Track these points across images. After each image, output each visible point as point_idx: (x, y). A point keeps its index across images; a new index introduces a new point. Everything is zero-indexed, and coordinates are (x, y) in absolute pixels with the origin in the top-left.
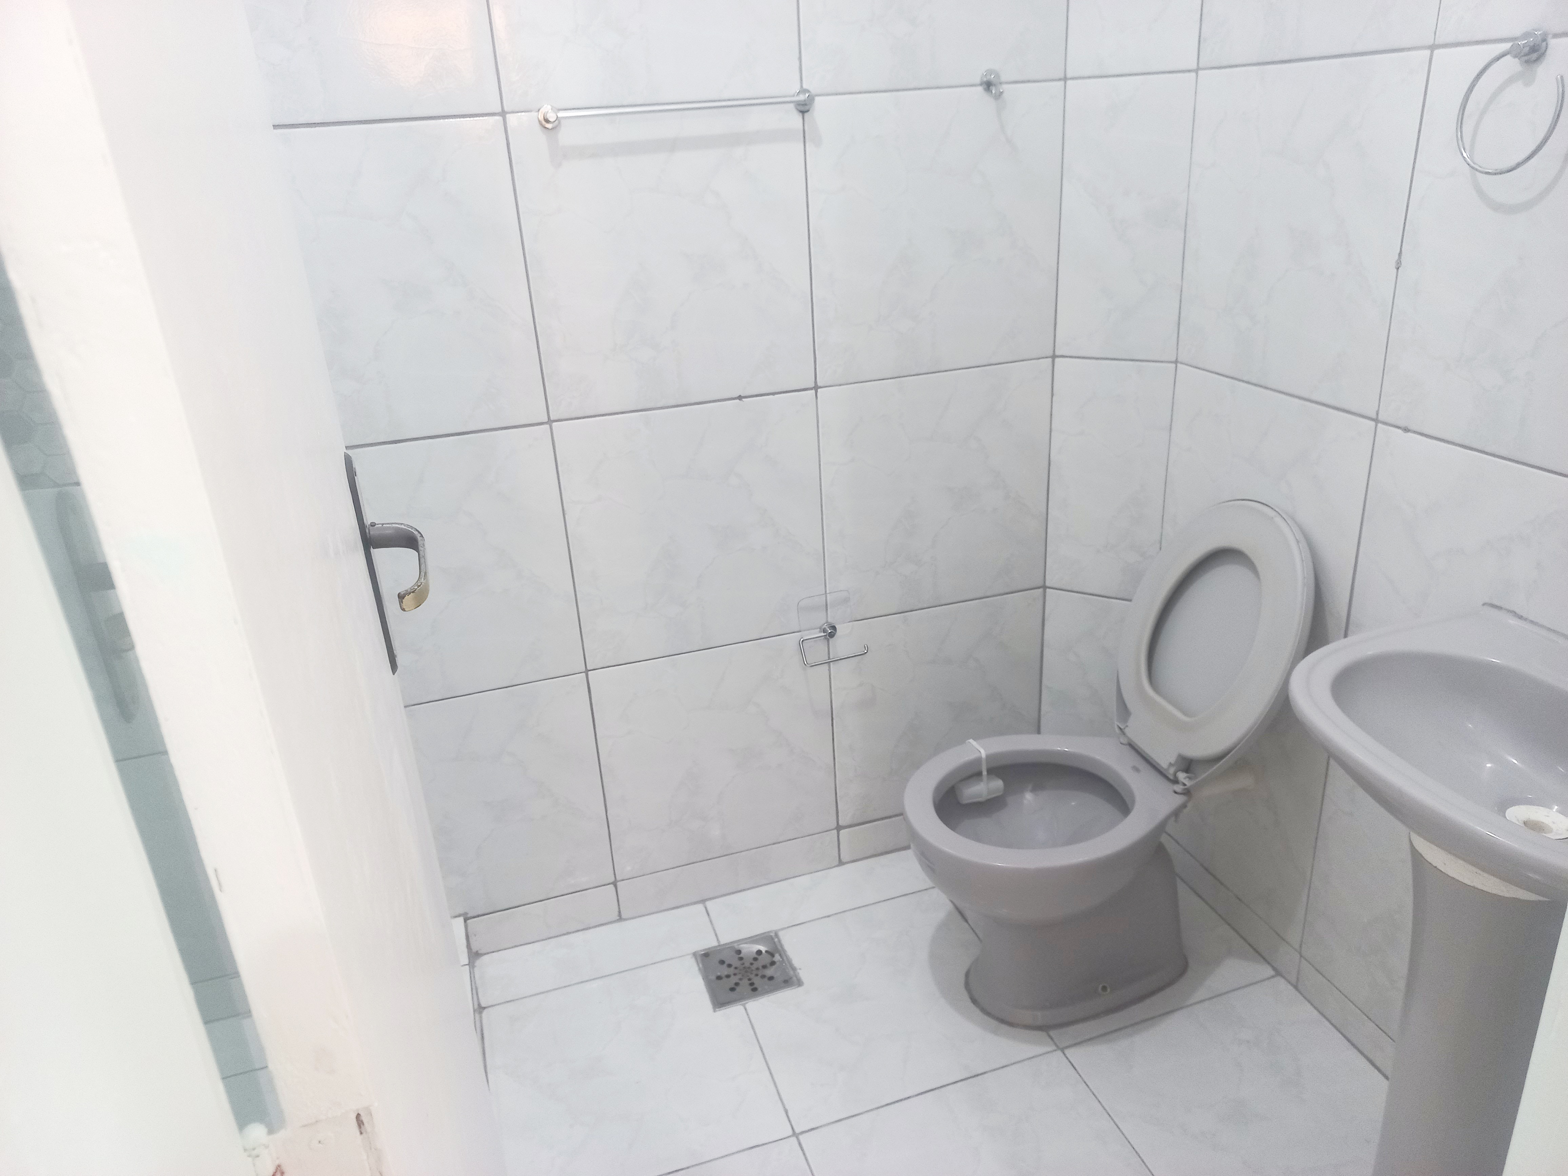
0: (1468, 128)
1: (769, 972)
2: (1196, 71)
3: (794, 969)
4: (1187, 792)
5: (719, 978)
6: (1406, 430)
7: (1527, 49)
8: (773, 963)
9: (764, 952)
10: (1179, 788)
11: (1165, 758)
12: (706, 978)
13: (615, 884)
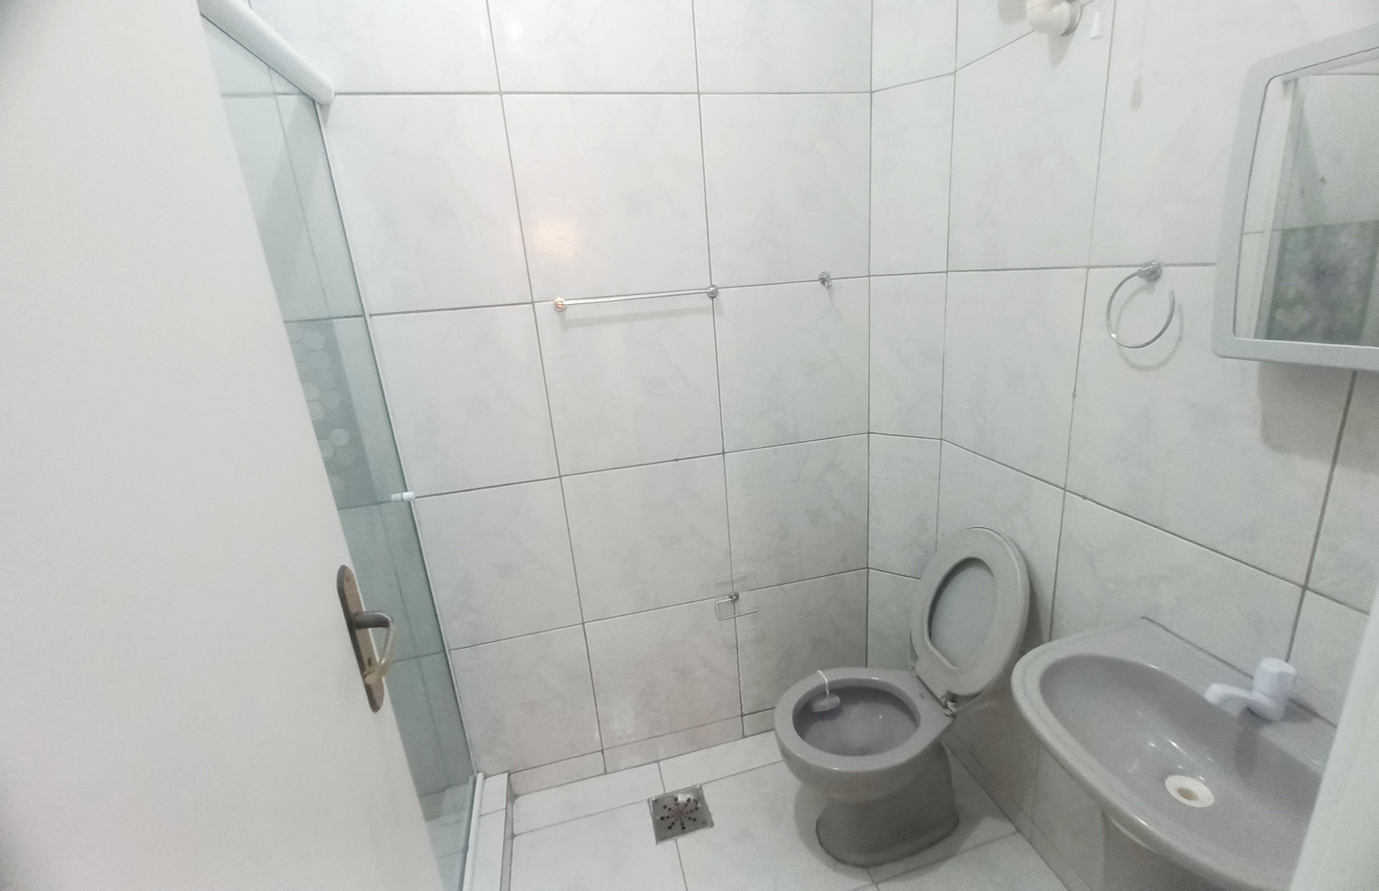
0: (1114, 317)
1: (693, 816)
2: (947, 272)
3: (709, 814)
4: (954, 716)
5: (662, 818)
6: (1084, 498)
7: (1148, 273)
8: (697, 809)
9: (692, 799)
10: (948, 712)
11: (940, 693)
12: (654, 818)
13: (602, 751)
